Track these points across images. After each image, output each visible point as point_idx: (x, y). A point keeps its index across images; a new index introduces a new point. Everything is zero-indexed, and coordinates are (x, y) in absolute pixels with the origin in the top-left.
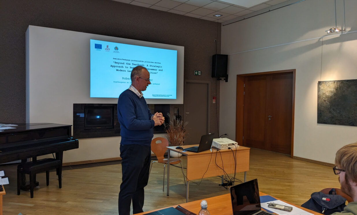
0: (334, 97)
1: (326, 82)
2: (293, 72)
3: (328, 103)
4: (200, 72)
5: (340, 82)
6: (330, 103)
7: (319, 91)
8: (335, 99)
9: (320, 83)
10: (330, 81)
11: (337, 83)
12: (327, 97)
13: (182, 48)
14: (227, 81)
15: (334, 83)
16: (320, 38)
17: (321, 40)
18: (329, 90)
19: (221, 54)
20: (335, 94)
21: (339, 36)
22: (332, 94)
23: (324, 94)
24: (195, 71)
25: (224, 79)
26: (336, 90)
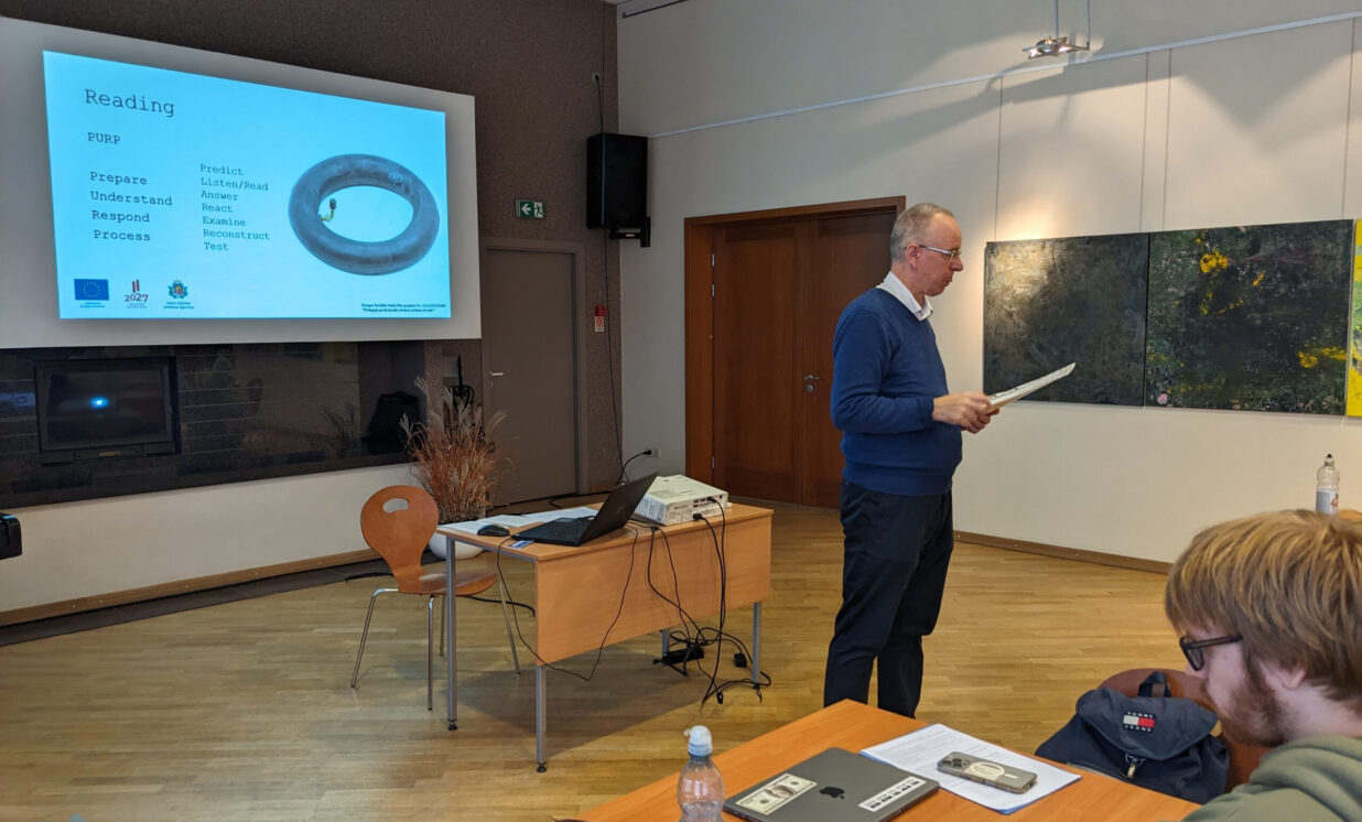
0: (1041, 302)
1: (1013, 244)
2: (894, 208)
3: (1022, 323)
4: (540, 205)
5: (1064, 246)
6: (1027, 322)
7: (988, 279)
8: (1045, 308)
9: (992, 248)
10: (1029, 242)
11: (1053, 247)
12: (1019, 301)
13: (465, 104)
14: (645, 243)
15: (1043, 247)
16: (993, 76)
17: (997, 86)
18: (1024, 274)
19: (620, 133)
20: (1046, 291)
21: (1061, 71)
22: (1037, 289)
23: (1006, 289)
24: (518, 202)
25: (637, 236)
26: (1050, 273)
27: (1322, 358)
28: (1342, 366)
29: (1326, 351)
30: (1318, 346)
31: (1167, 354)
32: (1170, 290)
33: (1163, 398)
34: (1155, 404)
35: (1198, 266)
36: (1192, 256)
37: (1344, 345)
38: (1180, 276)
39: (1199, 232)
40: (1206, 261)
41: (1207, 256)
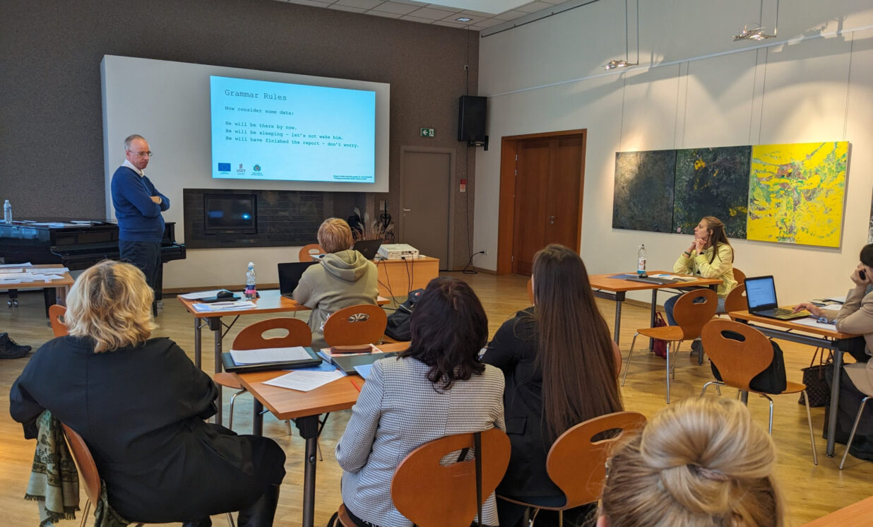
0: (635, 183)
1: (625, 153)
2: (582, 134)
3: (628, 192)
4: (433, 130)
5: (643, 155)
6: (630, 191)
7: (616, 170)
8: (636, 185)
9: (618, 154)
10: (632, 153)
11: (640, 155)
12: (627, 181)
13: (385, 88)
14: (486, 149)
15: (637, 155)
16: (622, 72)
17: (623, 77)
18: (630, 167)
19: (479, 95)
20: (638, 177)
21: (647, 70)
22: (634, 175)
23: (622, 175)
24: (421, 129)
25: (482, 145)
26: (639, 168)
27: (738, 212)
28: (745, 215)
29: (740, 208)
30: (737, 206)
31: (681, 208)
32: (683, 177)
33: (679, 230)
34: (676, 232)
35: (694, 166)
36: (691, 161)
37: (746, 206)
38: (687, 171)
39: (695, 150)
40: (697, 164)
41: (697, 162)
